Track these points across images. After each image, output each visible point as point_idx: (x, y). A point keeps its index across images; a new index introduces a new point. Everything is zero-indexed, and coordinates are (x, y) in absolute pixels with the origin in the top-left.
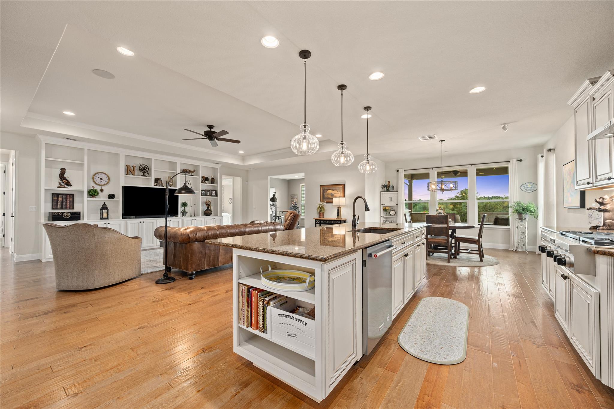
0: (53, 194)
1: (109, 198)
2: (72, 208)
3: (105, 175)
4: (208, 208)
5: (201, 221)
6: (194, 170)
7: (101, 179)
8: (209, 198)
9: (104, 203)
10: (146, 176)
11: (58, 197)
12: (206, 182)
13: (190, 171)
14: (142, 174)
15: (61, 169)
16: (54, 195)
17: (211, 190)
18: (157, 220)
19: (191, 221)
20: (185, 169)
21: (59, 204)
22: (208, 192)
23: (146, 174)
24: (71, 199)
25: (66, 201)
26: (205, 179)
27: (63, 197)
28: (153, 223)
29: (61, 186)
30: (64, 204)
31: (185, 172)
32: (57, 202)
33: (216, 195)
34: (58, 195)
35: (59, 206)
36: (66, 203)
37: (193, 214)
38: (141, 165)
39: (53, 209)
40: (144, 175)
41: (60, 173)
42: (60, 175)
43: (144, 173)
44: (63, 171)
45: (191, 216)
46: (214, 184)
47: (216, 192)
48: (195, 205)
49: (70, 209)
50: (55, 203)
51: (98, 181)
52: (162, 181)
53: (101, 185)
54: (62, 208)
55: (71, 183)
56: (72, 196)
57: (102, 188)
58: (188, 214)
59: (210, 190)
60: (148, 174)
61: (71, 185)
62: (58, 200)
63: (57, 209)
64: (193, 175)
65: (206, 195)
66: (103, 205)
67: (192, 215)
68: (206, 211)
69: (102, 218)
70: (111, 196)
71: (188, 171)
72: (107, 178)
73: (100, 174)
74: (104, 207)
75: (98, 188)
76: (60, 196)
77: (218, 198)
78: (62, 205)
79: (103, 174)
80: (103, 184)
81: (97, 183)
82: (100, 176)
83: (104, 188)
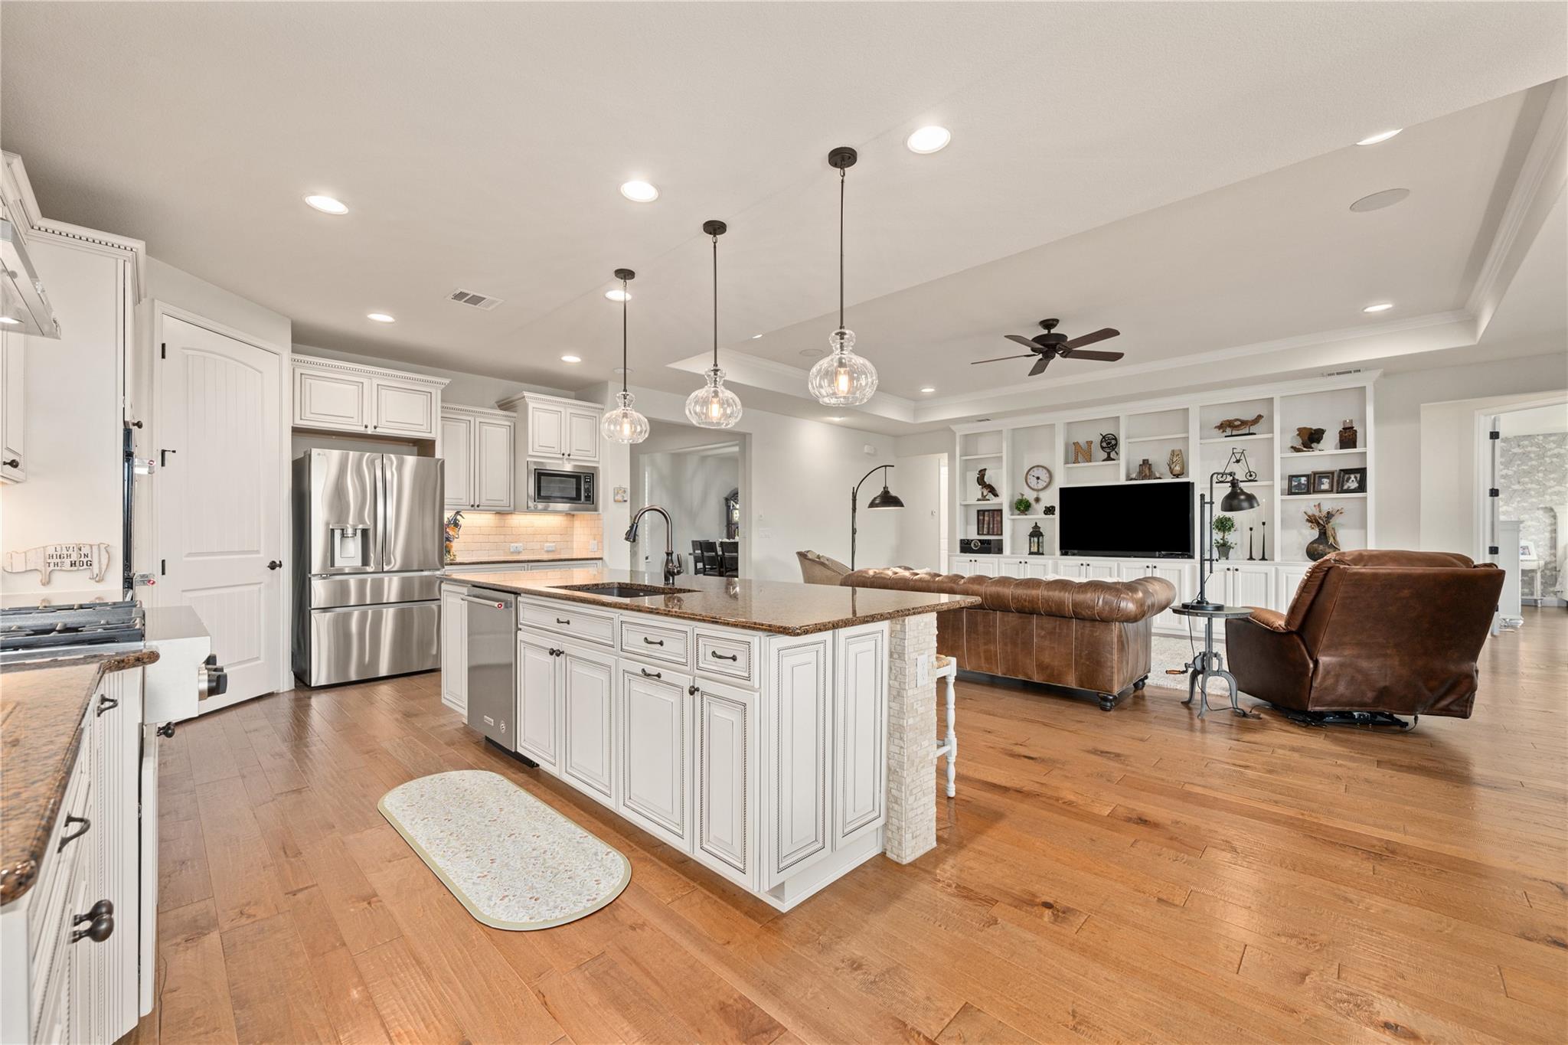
0: (978, 511)
1: (1044, 513)
2: (1000, 533)
3: (1044, 470)
4: (1321, 532)
5: (1264, 576)
6: (1259, 417)
7: (1038, 478)
8: (1328, 501)
9: (1036, 523)
10: (1114, 460)
11: (984, 516)
12: (1315, 445)
13: (1244, 423)
14: (1105, 455)
15: (980, 471)
16: (980, 513)
17: (1337, 471)
20: (1228, 421)
21: (985, 526)
22: (1325, 481)
23: (1113, 455)
24: (999, 519)
25: (993, 521)
26: (1310, 438)
27: (989, 514)
28: (1110, 568)
29: (984, 498)
30: (991, 526)
31: (1230, 427)
32: (983, 524)
33: (1362, 487)
34: (984, 511)
35: (985, 530)
36: (993, 524)
37: (1257, 554)
38: (1104, 437)
39: (978, 534)
40: (1108, 458)
41: (979, 476)
42: (978, 479)
43: (1109, 454)
44: (982, 473)
45: (1251, 558)
46: (1352, 447)
47: (1362, 472)
48: (1264, 524)
49: (997, 535)
50: (981, 526)
51: (1033, 482)
53: (1038, 490)
54: (988, 534)
55: (998, 491)
56: (999, 512)
57: (1038, 495)
59: (1332, 473)
61: (996, 494)
62: (984, 519)
63: (983, 534)
65: (1313, 491)
66: (1034, 528)
67: (1253, 557)
69: (1031, 553)
70: (1049, 510)
71: (1237, 423)
72: (1047, 475)
73: (1036, 468)
74: (1036, 533)
75: (1030, 496)
76: (986, 513)
77: (1368, 497)
78: (989, 528)
79: (1041, 469)
80: (1040, 487)
81: (1032, 486)
82: (1036, 472)
83: (1042, 495)
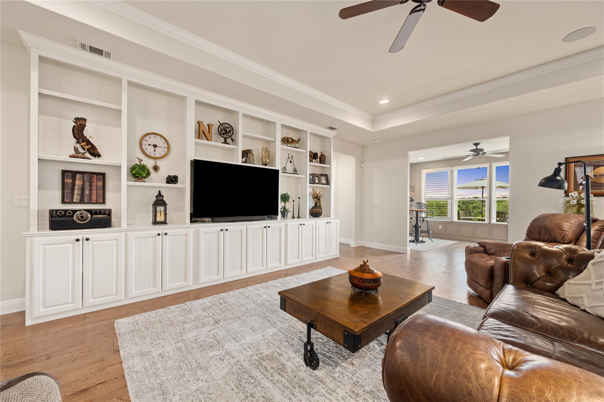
0: (64, 172)
1: (168, 182)
2: (101, 201)
3: (162, 139)
4: (316, 204)
6: (299, 140)
7: (155, 146)
8: (319, 188)
9: (160, 192)
10: (229, 144)
11: (74, 179)
12: (314, 160)
13: (293, 141)
15: (77, 119)
16: (66, 174)
17: (320, 174)
18: (249, 226)
19: (298, 227)
20: (286, 137)
21: (76, 192)
22: (317, 178)
23: (229, 140)
24: (100, 184)
25: (91, 186)
26: (314, 156)
27: (84, 178)
29: (77, 155)
30: (87, 192)
32: (73, 189)
33: (328, 183)
34: (74, 174)
35: (76, 198)
36: (91, 190)
37: (296, 215)
38: (221, 124)
39: (63, 202)
40: (225, 142)
41: (74, 126)
42: (73, 130)
43: (225, 139)
44: (80, 124)
45: (293, 217)
46: (325, 164)
48: (299, 198)
49: (97, 203)
50: (67, 191)
51: (150, 150)
52: (253, 154)
53: (155, 158)
54: (82, 202)
55: (100, 150)
56: (101, 177)
57: (156, 163)
58: (290, 215)
59: (319, 175)
60: (233, 140)
61: (99, 156)
62: (74, 184)
63: (72, 202)
64: (298, 148)
65: (314, 183)
66: (157, 197)
67: (294, 217)
68: (315, 210)
69: (155, 223)
70: (172, 180)
71: (291, 140)
72: (166, 144)
73: (153, 135)
74: (160, 201)
75: (149, 164)
76: (78, 176)
77: (330, 188)
78: (82, 195)
79: (158, 137)
80: (158, 155)
81: (148, 153)
82: (153, 140)
83: (159, 163)
